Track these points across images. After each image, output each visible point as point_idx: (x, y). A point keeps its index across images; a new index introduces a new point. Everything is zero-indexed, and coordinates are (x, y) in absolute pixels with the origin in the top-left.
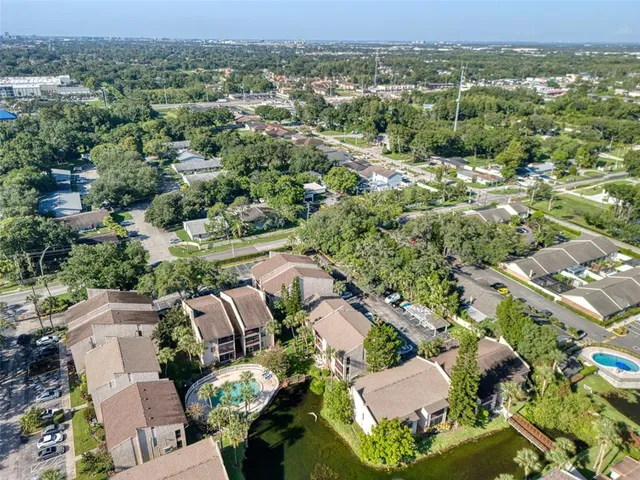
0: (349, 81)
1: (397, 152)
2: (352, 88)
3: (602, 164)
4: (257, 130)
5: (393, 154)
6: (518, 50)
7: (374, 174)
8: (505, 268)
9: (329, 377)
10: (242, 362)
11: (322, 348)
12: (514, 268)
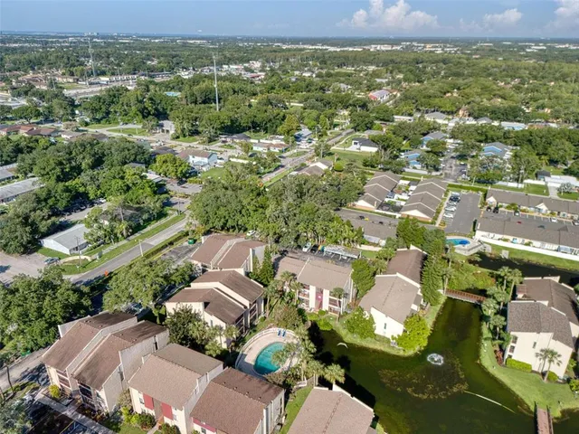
0: (64, 74)
1: (185, 136)
2: (71, 80)
3: (336, 126)
4: (9, 133)
5: (181, 138)
6: (191, 42)
7: (191, 157)
8: (354, 205)
9: (326, 315)
10: (253, 334)
11: (308, 295)
12: (361, 203)
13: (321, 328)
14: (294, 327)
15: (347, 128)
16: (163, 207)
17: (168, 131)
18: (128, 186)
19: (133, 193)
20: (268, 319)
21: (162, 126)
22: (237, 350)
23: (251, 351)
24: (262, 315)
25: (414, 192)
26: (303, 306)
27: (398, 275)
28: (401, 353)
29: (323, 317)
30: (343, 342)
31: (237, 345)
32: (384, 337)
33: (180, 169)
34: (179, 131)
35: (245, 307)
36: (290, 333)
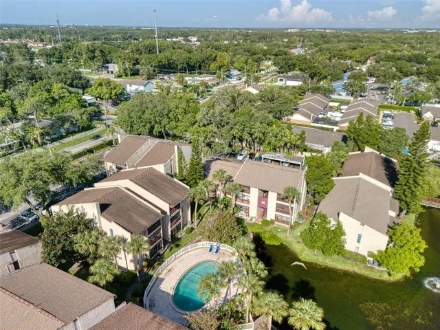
0: (35, 41)
2: (41, 46)
3: (262, 70)
5: (124, 77)
7: (128, 86)
8: (289, 120)
9: (272, 226)
10: (175, 249)
11: (248, 201)
12: (297, 118)
13: (267, 242)
14: (231, 240)
15: (271, 72)
16: (90, 121)
17: (112, 72)
18: (53, 98)
19: (59, 106)
20: (196, 231)
21: (107, 67)
22: (151, 273)
23: (172, 274)
24: (189, 226)
25: (346, 110)
26: (241, 214)
27: (362, 175)
28: (385, 277)
29: (268, 228)
30: (300, 261)
31: (151, 265)
32: (357, 254)
33: (115, 91)
34: (122, 71)
35: (163, 212)
36: (225, 248)
